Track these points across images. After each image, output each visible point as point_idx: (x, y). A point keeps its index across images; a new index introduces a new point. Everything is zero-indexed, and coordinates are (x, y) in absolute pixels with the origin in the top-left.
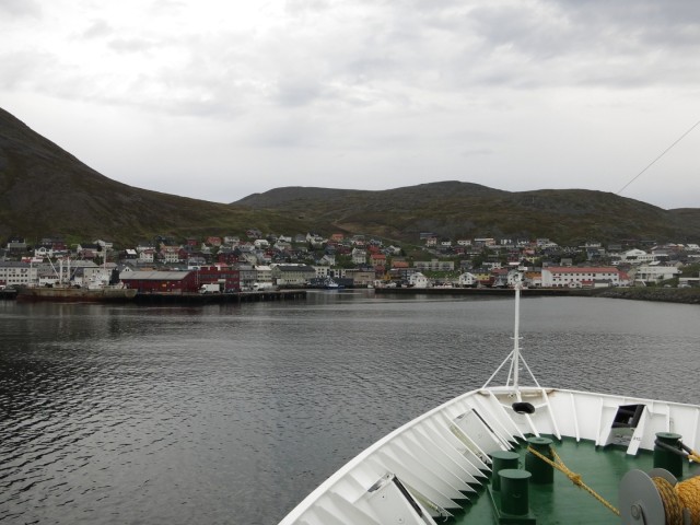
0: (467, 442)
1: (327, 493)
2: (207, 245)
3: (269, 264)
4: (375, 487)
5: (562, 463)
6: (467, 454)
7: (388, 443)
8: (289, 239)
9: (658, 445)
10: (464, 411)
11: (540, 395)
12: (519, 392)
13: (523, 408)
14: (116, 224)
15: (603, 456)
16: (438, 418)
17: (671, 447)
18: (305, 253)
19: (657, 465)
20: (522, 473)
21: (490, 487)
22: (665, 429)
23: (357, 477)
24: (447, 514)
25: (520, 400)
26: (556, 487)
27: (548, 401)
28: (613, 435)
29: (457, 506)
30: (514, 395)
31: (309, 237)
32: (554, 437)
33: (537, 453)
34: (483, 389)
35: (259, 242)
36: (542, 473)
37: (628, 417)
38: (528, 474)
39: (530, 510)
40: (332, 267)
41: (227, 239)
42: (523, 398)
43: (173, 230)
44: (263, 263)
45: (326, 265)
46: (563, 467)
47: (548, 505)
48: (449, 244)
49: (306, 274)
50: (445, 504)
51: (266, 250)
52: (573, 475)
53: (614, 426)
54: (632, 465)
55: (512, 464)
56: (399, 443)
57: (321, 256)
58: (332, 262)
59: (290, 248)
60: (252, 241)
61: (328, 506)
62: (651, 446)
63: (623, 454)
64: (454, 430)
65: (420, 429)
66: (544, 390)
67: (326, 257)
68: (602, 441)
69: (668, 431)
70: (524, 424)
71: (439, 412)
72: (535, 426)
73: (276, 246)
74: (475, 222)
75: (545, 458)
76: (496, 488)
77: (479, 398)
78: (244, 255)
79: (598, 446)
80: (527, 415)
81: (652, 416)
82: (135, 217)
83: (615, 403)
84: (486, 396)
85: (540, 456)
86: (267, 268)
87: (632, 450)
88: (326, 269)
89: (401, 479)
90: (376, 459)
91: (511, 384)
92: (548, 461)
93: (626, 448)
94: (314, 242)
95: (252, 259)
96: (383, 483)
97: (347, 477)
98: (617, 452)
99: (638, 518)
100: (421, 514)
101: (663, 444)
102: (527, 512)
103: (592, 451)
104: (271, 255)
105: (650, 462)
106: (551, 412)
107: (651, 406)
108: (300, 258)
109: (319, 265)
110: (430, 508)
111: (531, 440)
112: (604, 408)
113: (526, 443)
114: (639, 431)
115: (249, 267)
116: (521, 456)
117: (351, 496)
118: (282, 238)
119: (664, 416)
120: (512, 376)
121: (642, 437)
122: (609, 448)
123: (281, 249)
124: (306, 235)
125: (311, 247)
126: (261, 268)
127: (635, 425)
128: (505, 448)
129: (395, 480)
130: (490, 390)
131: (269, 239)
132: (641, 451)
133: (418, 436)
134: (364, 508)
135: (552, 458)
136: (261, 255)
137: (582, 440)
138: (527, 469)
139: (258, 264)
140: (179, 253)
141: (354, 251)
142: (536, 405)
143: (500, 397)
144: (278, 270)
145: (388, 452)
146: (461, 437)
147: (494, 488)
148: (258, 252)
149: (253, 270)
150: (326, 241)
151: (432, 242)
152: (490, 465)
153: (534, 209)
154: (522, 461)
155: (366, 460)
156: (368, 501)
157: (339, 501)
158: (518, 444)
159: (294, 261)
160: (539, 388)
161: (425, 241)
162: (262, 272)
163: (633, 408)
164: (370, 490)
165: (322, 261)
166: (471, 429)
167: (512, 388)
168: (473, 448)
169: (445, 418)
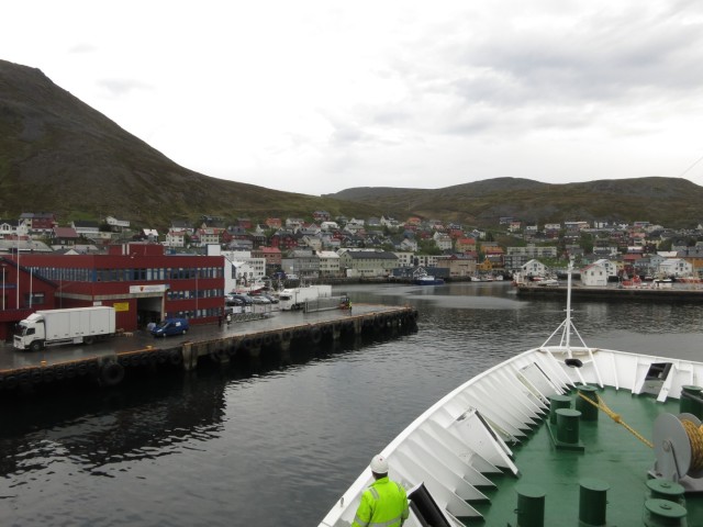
0: (530, 388)
1: (427, 420)
2: (262, 227)
3: (337, 249)
4: (462, 418)
5: (605, 406)
6: (530, 396)
7: (471, 386)
8: (361, 222)
9: (683, 394)
10: (528, 364)
11: (587, 354)
12: (570, 351)
13: (573, 363)
14: (151, 201)
15: (637, 402)
16: (507, 369)
17: (694, 397)
18: (381, 238)
19: (683, 410)
20: (573, 412)
21: (548, 421)
22: (689, 383)
23: (448, 409)
24: (515, 440)
25: (570, 357)
26: (600, 423)
27: (593, 358)
28: (645, 386)
29: (523, 434)
30: (566, 353)
31: (383, 220)
32: (598, 386)
33: (586, 398)
34: (542, 348)
35: (326, 224)
36: (589, 413)
37: (658, 372)
38: (578, 413)
39: (580, 441)
40: (416, 253)
41: (289, 222)
42: (573, 355)
43: (227, 211)
44: (330, 249)
45: (407, 250)
46: (606, 409)
47: (593, 438)
48: (535, 228)
49: (386, 262)
50: (514, 433)
51: (335, 234)
52: (614, 415)
53: (647, 379)
54: (662, 409)
55: (565, 405)
56: (479, 386)
57: (401, 241)
58: (414, 246)
59: (363, 231)
60: (319, 224)
61: (428, 430)
62: (678, 395)
63: (654, 401)
64: (520, 378)
65: (494, 377)
66: (590, 350)
67: (406, 241)
68: (637, 390)
69: (691, 384)
70: (574, 375)
71: (508, 364)
72: (583, 377)
73: (346, 228)
74: (558, 206)
75: (592, 402)
76: (554, 421)
77: (538, 354)
78: (305, 238)
79: (633, 395)
80: (576, 368)
81: (678, 372)
82: (181, 195)
83: (648, 361)
84: (544, 353)
85: (588, 399)
86: (333, 254)
87: (662, 398)
88: (409, 255)
89: (481, 412)
90: (462, 398)
91: (564, 344)
92: (594, 403)
93: (656, 396)
94: (389, 225)
95: (315, 243)
96: (468, 415)
97: (441, 409)
98: (649, 399)
99: (668, 451)
100: (496, 439)
101: (687, 394)
102: (577, 441)
103: (629, 397)
104: (341, 239)
105: (677, 408)
106: (595, 366)
107: (677, 364)
108: (376, 242)
109: (400, 251)
110: (502, 435)
111: (580, 387)
112: (639, 365)
113: (575, 390)
114: (667, 384)
115: (308, 253)
116: (572, 399)
117: (445, 424)
118: (354, 221)
119: (688, 372)
120: (565, 339)
121: (670, 388)
122: (643, 395)
123: (352, 232)
124: (380, 217)
125: (387, 231)
126: (326, 254)
127: (664, 378)
128: (560, 392)
129: (477, 413)
130: (547, 349)
131: (338, 222)
132: (669, 399)
133: (492, 381)
134: (454, 432)
135: (597, 402)
136: (327, 239)
137: (620, 389)
138: (577, 409)
139: (323, 248)
140: (221, 235)
141: (436, 235)
142: (584, 361)
143: (555, 354)
144: (349, 257)
145: (471, 392)
146: (525, 383)
147: (551, 422)
148: (325, 235)
149: (314, 258)
150: (402, 225)
151: (515, 227)
152: (548, 405)
153: (613, 193)
154: (573, 403)
155: (454, 397)
156: (457, 427)
157: (436, 427)
158: (570, 390)
159: (370, 246)
160: (586, 348)
161: (507, 226)
162: (326, 260)
163: (663, 365)
164: (459, 419)
165: (403, 247)
166: (533, 377)
167: (564, 348)
168: (534, 391)
169: (513, 369)
